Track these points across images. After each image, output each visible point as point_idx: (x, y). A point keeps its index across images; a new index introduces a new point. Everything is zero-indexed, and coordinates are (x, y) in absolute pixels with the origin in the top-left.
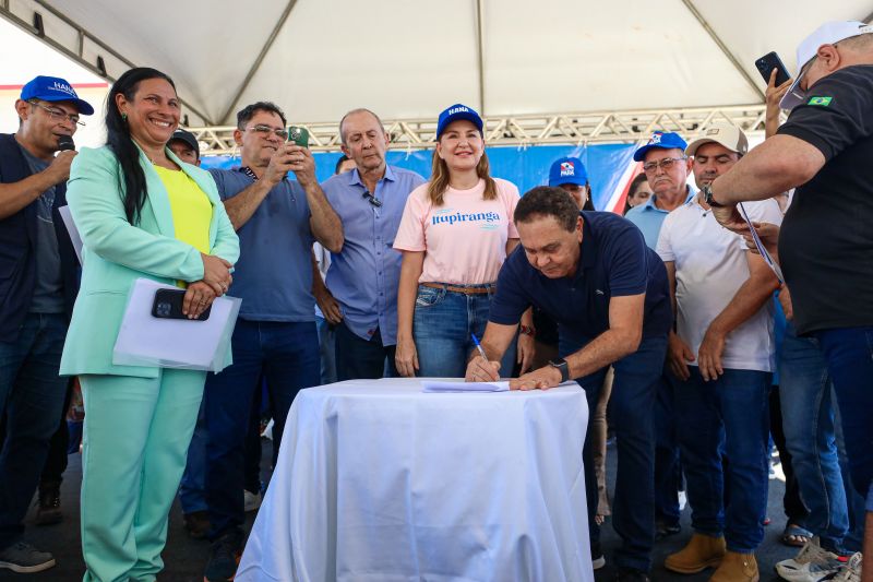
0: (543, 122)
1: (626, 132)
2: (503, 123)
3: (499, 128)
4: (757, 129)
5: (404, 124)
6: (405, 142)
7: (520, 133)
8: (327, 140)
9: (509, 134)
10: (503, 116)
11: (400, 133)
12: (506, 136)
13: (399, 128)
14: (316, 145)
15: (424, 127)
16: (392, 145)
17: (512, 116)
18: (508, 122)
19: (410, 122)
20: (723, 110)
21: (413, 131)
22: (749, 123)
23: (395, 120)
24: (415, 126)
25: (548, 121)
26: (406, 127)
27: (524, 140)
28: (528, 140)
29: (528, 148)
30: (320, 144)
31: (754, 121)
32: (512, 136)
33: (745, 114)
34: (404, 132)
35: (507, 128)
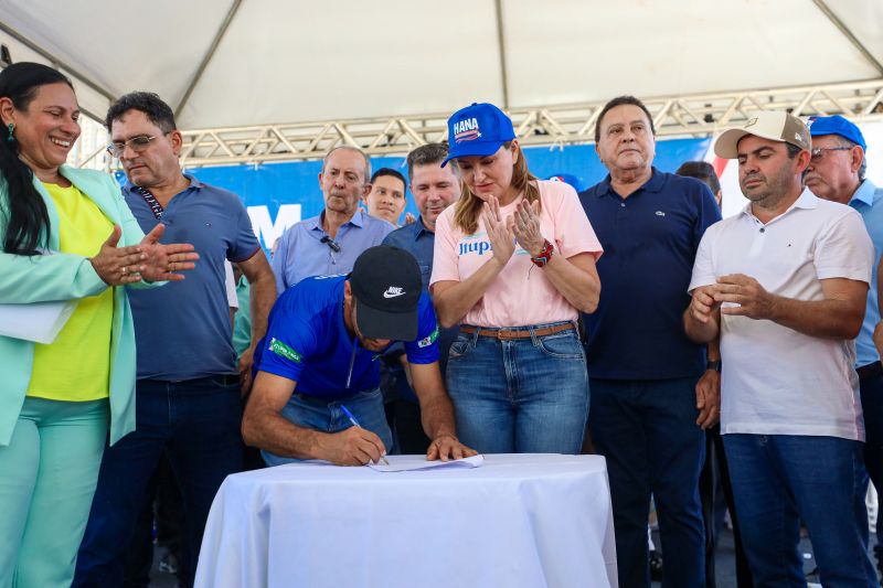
0: (585, 113)
1: (695, 122)
2: (532, 116)
3: (526, 123)
4: (874, 111)
5: (402, 121)
6: (406, 144)
7: (555, 128)
8: (301, 145)
9: (542, 131)
10: (532, 108)
11: (398, 134)
12: (537, 132)
13: (397, 127)
14: (290, 152)
15: (431, 124)
16: (387, 149)
17: (543, 107)
18: (538, 115)
19: (410, 119)
20: (826, 89)
21: (414, 129)
22: (863, 104)
23: (392, 117)
24: (418, 124)
25: (593, 110)
26: (406, 126)
27: (559, 138)
28: (566, 137)
29: (565, 148)
30: (294, 150)
31: (869, 102)
32: (546, 133)
33: (857, 93)
34: (403, 131)
35: (538, 123)
